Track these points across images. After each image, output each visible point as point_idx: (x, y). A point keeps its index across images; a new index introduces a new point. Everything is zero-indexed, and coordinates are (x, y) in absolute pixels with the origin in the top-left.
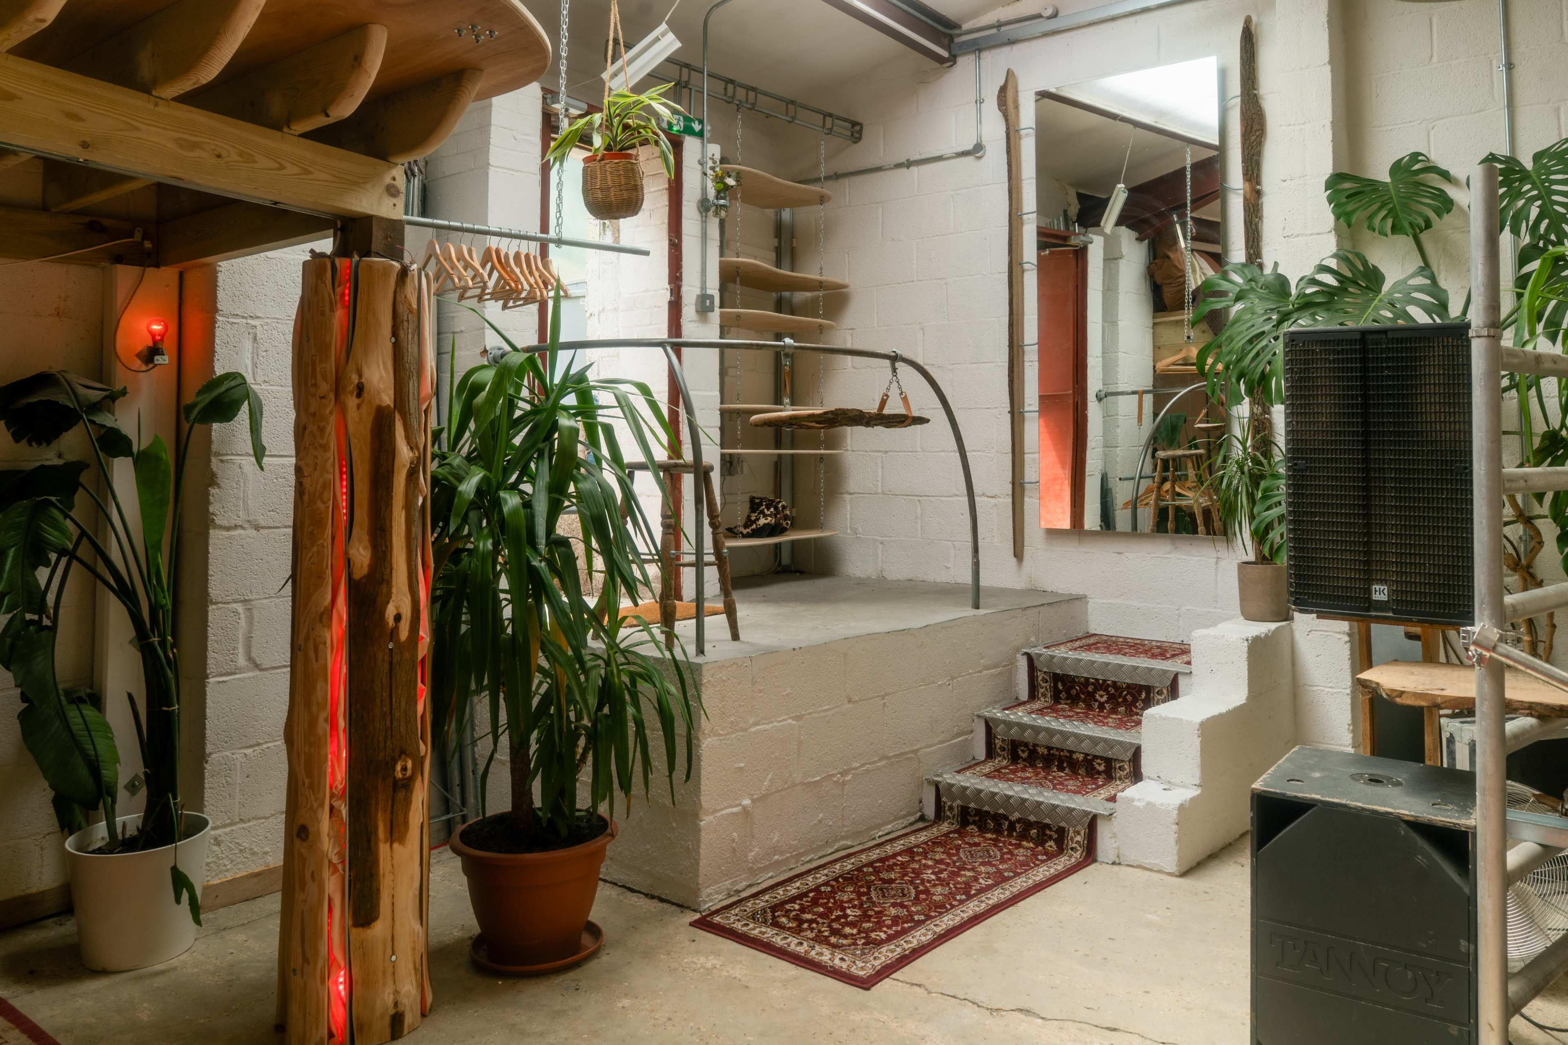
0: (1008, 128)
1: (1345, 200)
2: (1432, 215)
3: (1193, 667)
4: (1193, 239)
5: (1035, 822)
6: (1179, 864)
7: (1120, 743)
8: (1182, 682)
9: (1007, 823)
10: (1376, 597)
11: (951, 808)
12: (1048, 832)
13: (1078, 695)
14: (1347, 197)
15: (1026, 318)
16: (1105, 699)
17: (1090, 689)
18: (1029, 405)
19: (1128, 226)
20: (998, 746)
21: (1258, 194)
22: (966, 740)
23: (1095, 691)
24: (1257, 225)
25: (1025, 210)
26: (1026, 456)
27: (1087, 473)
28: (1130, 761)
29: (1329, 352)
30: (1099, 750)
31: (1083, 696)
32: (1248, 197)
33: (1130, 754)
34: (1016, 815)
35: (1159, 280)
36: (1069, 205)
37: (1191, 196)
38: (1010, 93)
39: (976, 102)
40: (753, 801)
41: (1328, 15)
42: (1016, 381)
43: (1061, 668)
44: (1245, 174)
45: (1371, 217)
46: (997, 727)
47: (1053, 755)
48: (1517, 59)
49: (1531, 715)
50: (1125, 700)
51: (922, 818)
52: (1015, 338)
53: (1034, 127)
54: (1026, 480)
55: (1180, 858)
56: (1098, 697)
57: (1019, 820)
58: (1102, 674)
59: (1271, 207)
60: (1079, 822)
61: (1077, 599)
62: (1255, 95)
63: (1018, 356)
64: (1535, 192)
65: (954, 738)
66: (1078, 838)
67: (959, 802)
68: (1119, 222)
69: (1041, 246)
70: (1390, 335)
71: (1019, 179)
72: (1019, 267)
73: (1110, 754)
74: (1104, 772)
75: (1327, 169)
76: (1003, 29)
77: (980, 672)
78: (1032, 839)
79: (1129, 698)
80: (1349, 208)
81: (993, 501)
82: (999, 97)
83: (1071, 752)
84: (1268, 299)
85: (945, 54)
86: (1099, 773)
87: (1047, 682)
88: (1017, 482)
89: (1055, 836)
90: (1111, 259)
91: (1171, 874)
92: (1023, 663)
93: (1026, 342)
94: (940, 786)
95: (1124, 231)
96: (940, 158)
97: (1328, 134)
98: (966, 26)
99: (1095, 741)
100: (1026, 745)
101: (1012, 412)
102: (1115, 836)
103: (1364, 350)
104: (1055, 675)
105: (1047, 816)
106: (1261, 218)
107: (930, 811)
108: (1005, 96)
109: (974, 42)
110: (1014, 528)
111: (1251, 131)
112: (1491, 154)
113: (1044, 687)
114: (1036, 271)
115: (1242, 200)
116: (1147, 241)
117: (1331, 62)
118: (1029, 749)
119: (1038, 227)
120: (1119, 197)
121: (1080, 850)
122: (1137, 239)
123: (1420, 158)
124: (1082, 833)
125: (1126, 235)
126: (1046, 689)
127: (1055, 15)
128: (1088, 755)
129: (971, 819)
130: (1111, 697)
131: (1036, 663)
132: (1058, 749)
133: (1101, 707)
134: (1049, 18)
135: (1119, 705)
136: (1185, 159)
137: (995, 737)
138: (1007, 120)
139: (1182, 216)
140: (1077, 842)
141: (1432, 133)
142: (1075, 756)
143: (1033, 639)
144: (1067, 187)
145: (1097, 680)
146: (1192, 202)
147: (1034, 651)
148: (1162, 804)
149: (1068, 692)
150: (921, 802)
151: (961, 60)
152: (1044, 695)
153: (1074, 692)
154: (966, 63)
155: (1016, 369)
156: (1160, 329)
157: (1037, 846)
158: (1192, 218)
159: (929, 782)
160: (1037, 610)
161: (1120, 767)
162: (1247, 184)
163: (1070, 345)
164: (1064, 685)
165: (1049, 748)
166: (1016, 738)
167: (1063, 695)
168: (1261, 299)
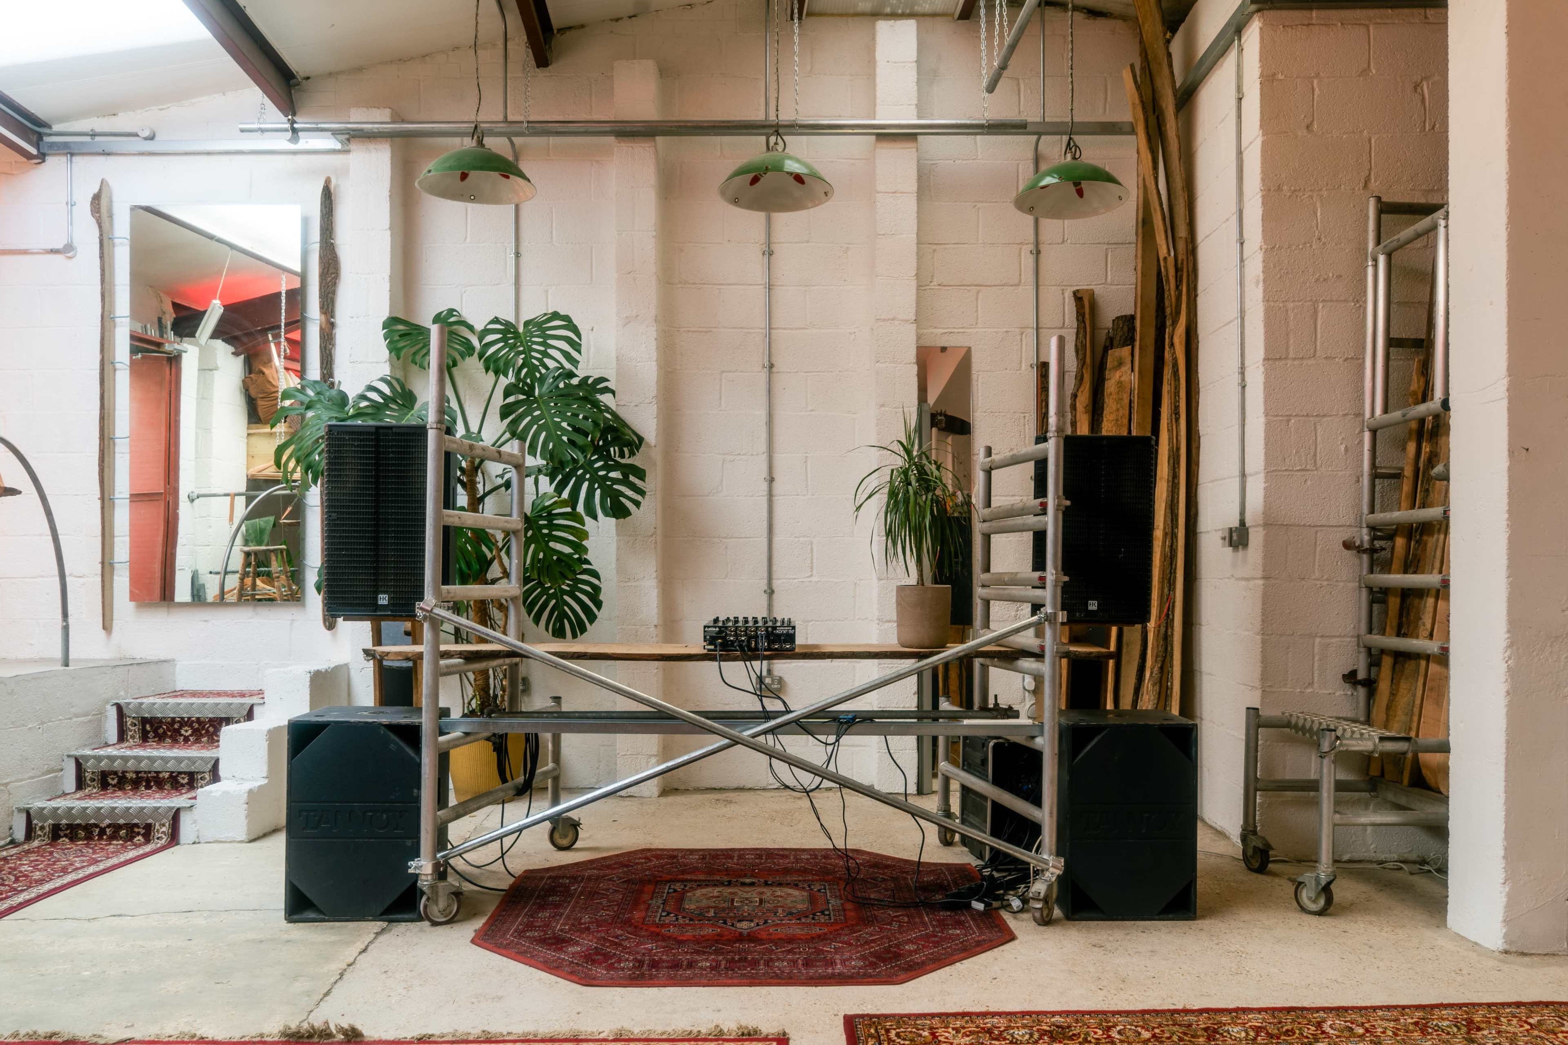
0: (101, 235)
1: (398, 338)
2: (458, 357)
3: (265, 700)
4: (285, 358)
5: (125, 824)
6: (248, 834)
7: (202, 758)
8: (256, 710)
9: (97, 830)
10: (380, 602)
11: (42, 828)
12: (136, 830)
13: (165, 732)
14: (400, 336)
15: (118, 413)
16: (190, 732)
17: (176, 726)
18: (120, 493)
19: (223, 340)
20: (88, 778)
21: (332, 325)
22: (56, 777)
23: (180, 728)
24: (330, 351)
25: (118, 314)
26: (116, 539)
27: (177, 568)
28: (210, 771)
29: (354, 440)
30: (183, 767)
31: (169, 733)
32: (324, 326)
33: (210, 766)
34: (107, 822)
35: (253, 394)
36: (164, 313)
37: (285, 319)
38: (104, 202)
39: (67, 204)
41: (390, 191)
42: (106, 470)
43: (148, 713)
44: (322, 308)
45: (415, 354)
46: (87, 762)
47: (141, 777)
48: (523, 251)
49: (460, 658)
50: (207, 731)
51: (12, 842)
52: (106, 431)
53: (129, 237)
54: (116, 561)
55: (249, 830)
56: (183, 732)
57: (109, 826)
58: (187, 713)
59: (342, 336)
60: (164, 817)
61: (165, 661)
62: (332, 244)
63: (109, 447)
64: (521, 349)
65: (44, 774)
66: (164, 829)
67: (50, 821)
68: (215, 335)
69: (134, 350)
70: (394, 430)
71: (112, 284)
72: (111, 366)
73: (193, 769)
74: (187, 784)
75: (385, 314)
76: (97, 139)
77: (70, 719)
78: (121, 838)
79: (211, 729)
80: (401, 344)
81: (81, 580)
82: (92, 203)
83: (158, 773)
84: (332, 409)
85: (34, 151)
86: (183, 785)
87: (135, 725)
88: (106, 561)
89: (143, 831)
90: (206, 369)
91: (242, 842)
92: (113, 713)
93: (117, 435)
94: (31, 812)
95: (219, 344)
96: (25, 252)
97: (387, 286)
98: (56, 128)
99: (179, 760)
100: (115, 773)
101: (102, 499)
102: (195, 822)
103: (377, 440)
104: (143, 718)
105: (135, 817)
106: (334, 345)
107: (20, 834)
108: (99, 204)
109: (66, 145)
110: (103, 603)
111: (327, 273)
112: (496, 318)
113: (133, 730)
114: (128, 372)
115: (318, 329)
116: (243, 356)
117: (391, 228)
118: (118, 776)
119: (131, 331)
120: (215, 311)
121: (165, 838)
122: (233, 353)
123: (455, 313)
124: (167, 825)
125: (222, 349)
126: (135, 731)
127: (152, 138)
128: (173, 772)
129: (62, 834)
130: (195, 732)
131: (125, 711)
132: (145, 772)
133: (186, 739)
134: (146, 139)
135: (202, 736)
136: (280, 285)
137: (85, 771)
138: (100, 227)
139: (277, 336)
140: (163, 832)
141: (464, 295)
142: (161, 776)
143: (122, 693)
144: (162, 294)
145: (182, 718)
146: (286, 325)
147: (121, 701)
148: (235, 791)
149: (155, 731)
150: (11, 829)
151: (49, 159)
152: (133, 737)
153: (161, 731)
154: (55, 164)
155: (106, 459)
156: (253, 439)
157: (126, 842)
158: (287, 339)
159: (20, 810)
160: (127, 668)
161: (201, 778)
162: (323, 316)
163: (162, 447)
164: (151, 726)
165: (137, 773)
166: (106, 769)
167: (151, 735)
168: (326, 408)
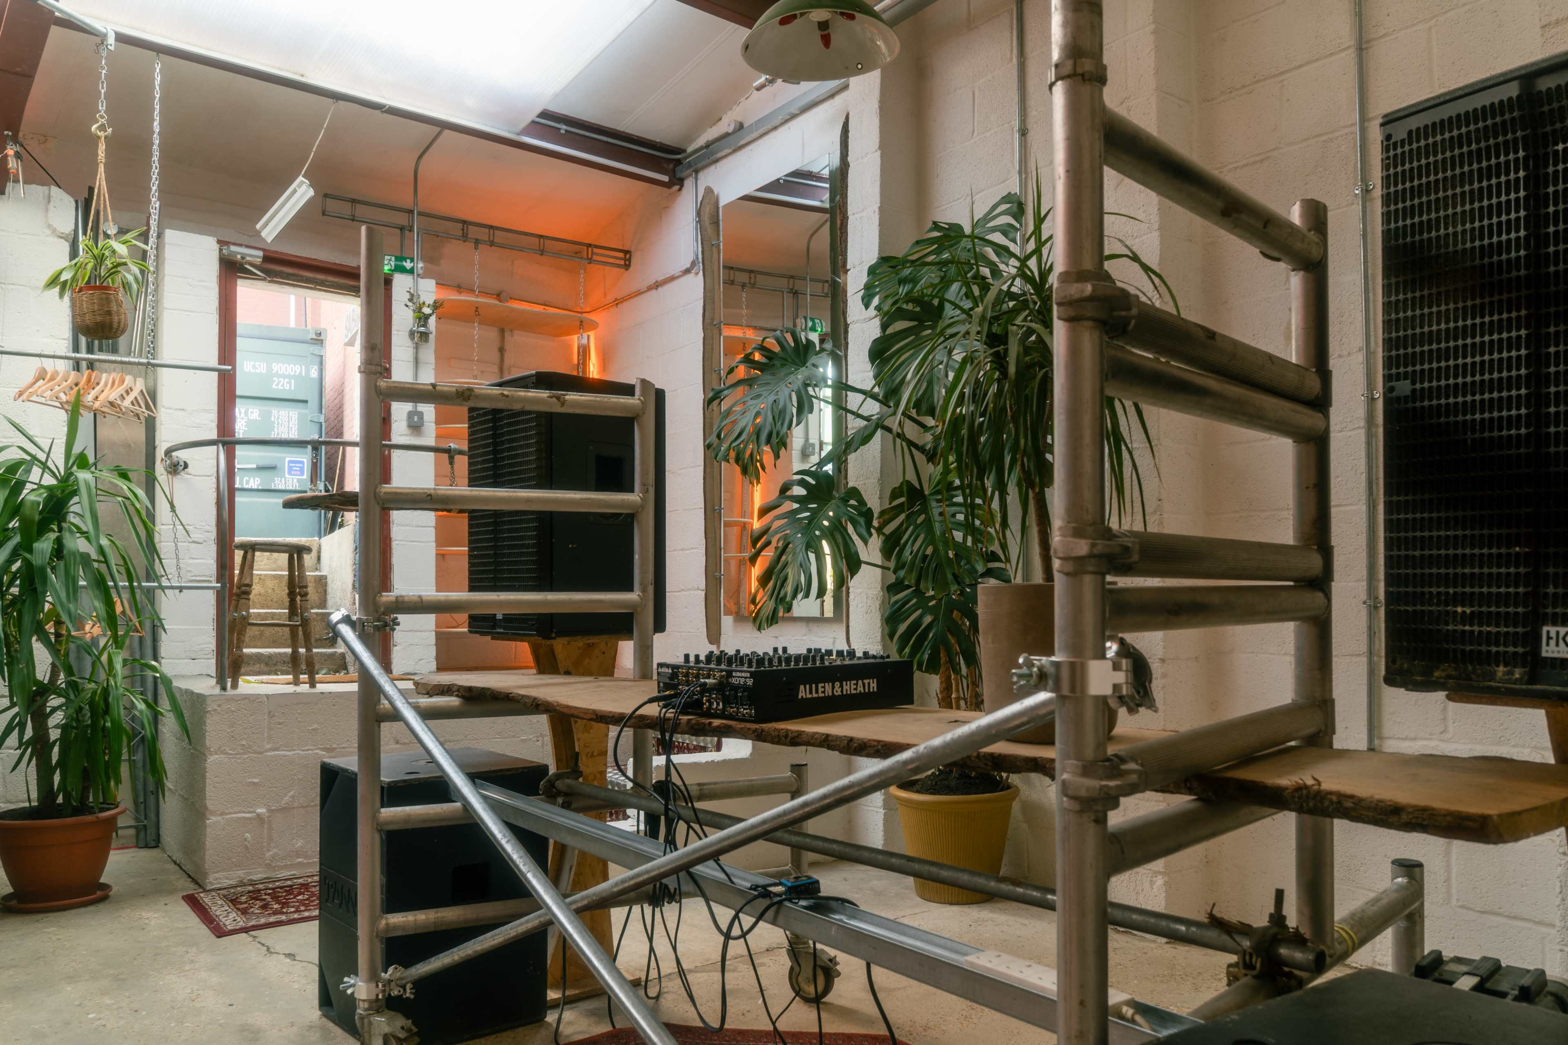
38: (706, 210)
39: (694, 221)
40: (270, 811)
42: (708, 481)
72: (714, 374)
76: (709, 148)
88: (711, 575)
96: (672, 279)
97: (877, 220)
101: (705, 510)
108: (701, 213)
110: (707, 617)
127: (738, 130)
134: (734, 133)
138: (702, 235)
151: (686, 183)
154: (689, 185)
155: (708, 470)
